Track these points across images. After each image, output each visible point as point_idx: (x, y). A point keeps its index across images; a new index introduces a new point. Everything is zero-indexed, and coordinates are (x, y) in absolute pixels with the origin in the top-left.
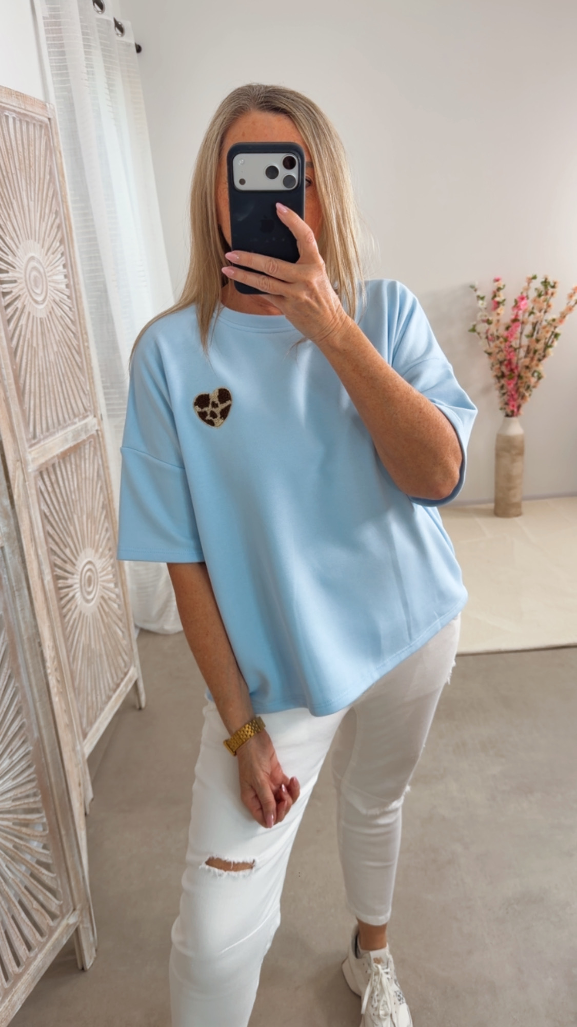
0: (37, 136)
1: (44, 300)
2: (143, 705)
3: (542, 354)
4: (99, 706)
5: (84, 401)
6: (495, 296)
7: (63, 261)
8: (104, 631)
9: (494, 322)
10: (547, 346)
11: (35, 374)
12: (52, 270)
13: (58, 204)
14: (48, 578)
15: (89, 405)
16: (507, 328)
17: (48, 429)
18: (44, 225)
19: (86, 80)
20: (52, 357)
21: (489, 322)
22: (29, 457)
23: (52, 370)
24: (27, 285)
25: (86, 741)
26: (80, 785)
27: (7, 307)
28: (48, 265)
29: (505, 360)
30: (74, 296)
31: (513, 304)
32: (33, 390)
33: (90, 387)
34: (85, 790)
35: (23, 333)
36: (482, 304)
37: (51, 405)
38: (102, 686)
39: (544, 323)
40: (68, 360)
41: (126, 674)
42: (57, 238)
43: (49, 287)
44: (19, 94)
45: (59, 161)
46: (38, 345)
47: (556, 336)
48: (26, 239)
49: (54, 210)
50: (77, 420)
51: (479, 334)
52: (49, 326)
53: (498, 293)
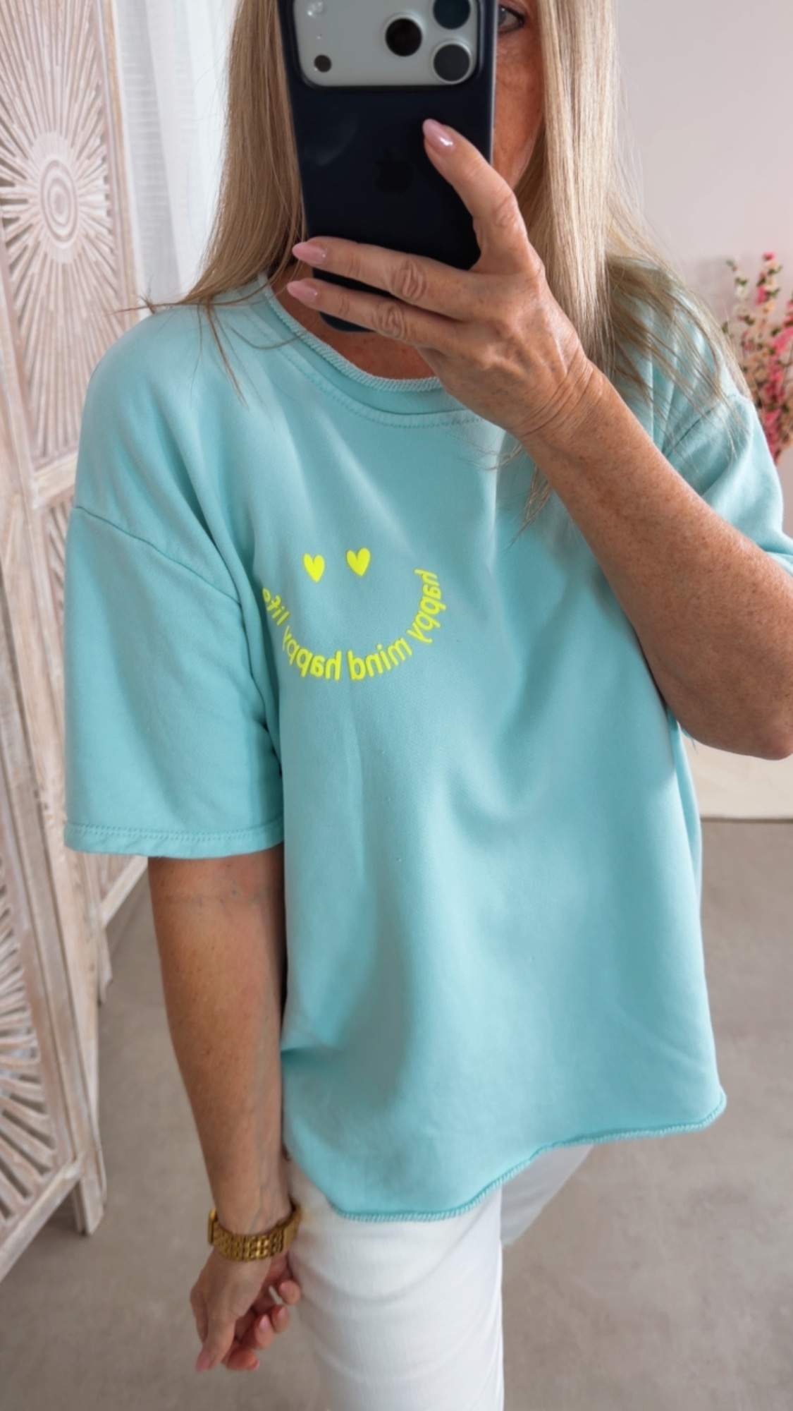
1: (70, 235)
6: (762, 281)
7: (104, 170)
9: (757, 321)
11: (50, 355)
12: (85, 186)
13: (101, 73)
16: (774, 333)
17: (66, 441)
18: (77, 107)
20: (78, 329)
21: (748, 321)
22: (35, 486)
24: (43, 208)
25: (104, 902)
27: (9, 244)
28: (80, 177)
29: (765, 381)
30: (119, 230)
31: (790, 298)
32: (45, 380)
34: (100, 971)
35: (34, 288)
36: (743, 292)
42: (97, 131)
43: (80, 214)
46: (56, 307)
48: (46, 130)
49: (93, 84)
51: (732, 336)
52: (76, 277)
53: (768, 278)
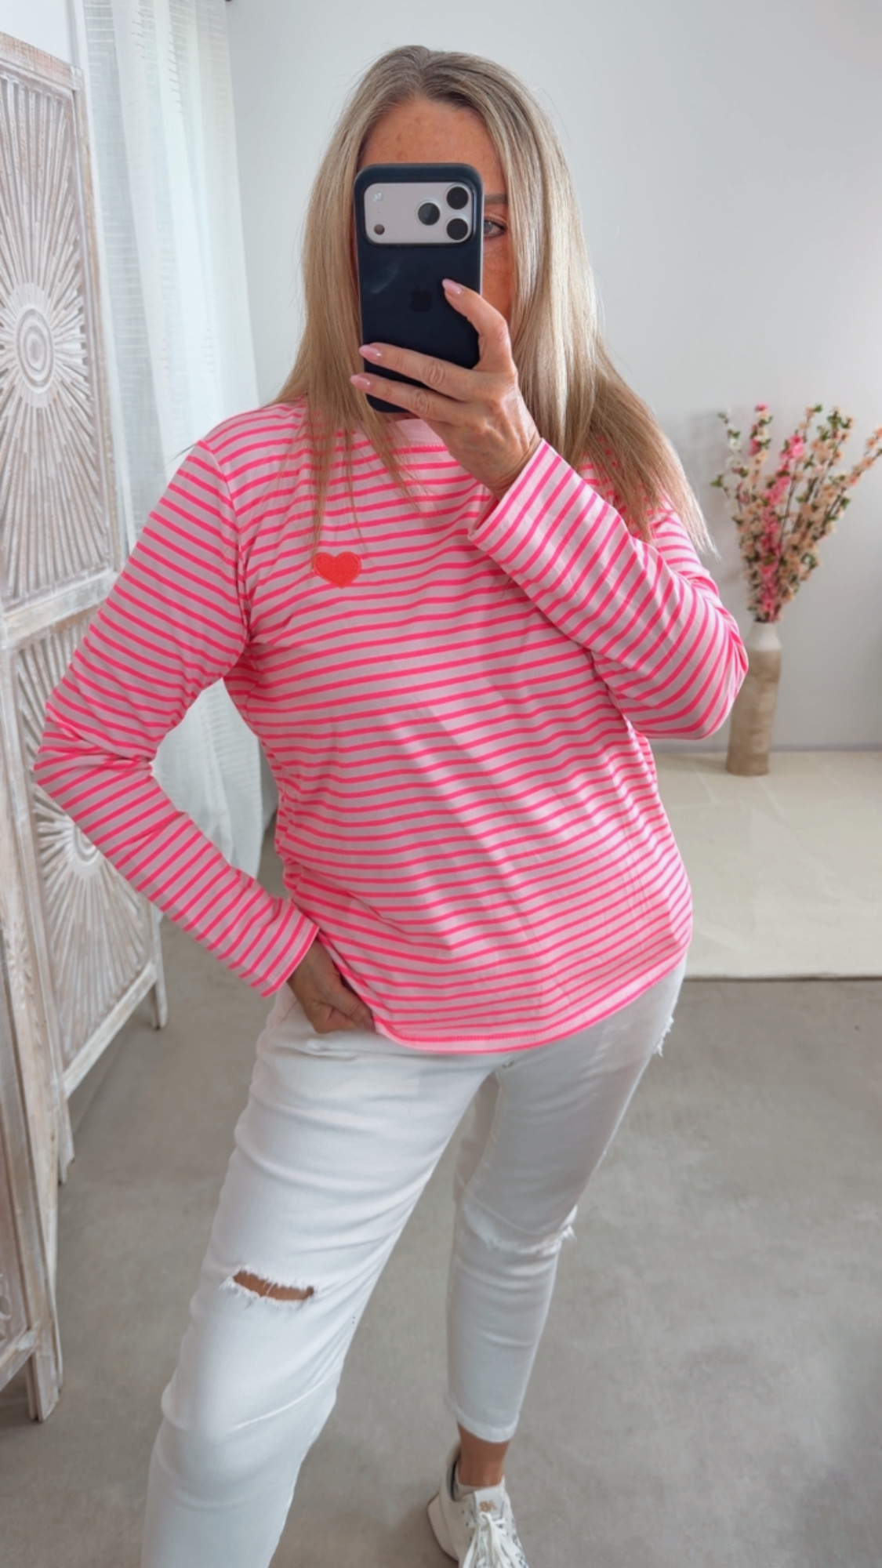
0: (52, 118)
1: (46, 381)
2: (163, 1022)
3: (820, 529)
4: (93, 1019)
5: (99, 544)
6: (755, 433)
7: (80, 320)
8: (107, 906)
9: (751, 473)
10: (829, 518)
11: (23, 496)
12: (61, 334)
13: (79, 230)
14: (23, 818)
15: (107, 551)
16: (770, 485)
17: (37, 584)
18: (55, 260)
19: (139, 35)
20: (52, 471)
21: (743, 473)
22: (4, 627)
23: (51, 492)
24: (19, 354)
25: (68, 1071)
26: (53, 1138)
28: (57, 326)
29: (762, 534)
30: (95, 378)
31: (782, 447)
32: (17, 521)
33: (112, 524)
34: (62, 1145)
36: (735, 444)
37: (45, 546)
38: (99, 990)
39: (827, 482)
40: (79, 478)
41: (138, 974)
42: (74, 283)
43: (55, 361)
44: (26, 47)
45: (86, 162)
46: (30, 450)
47: (844, 502)
48: (24, 281)
49: (72, 237)
50: (85, 573)
51: (726, 490)
52: (51, 421)
53: (759, 430)
